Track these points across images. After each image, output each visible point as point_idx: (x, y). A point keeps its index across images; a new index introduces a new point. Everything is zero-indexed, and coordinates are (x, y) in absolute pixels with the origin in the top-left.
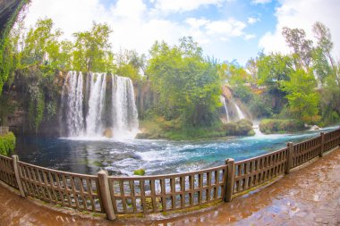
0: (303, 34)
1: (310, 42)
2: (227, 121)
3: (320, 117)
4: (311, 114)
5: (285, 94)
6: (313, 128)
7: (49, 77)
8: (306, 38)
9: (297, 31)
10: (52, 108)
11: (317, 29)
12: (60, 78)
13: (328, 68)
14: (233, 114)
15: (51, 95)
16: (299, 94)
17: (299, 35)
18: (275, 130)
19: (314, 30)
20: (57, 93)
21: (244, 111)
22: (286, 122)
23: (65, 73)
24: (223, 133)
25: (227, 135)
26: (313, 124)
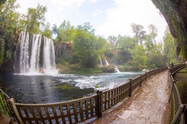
0: (142, 27)
1: (145, 32)
2: (101, 66)
3: (146, 66)
4: (143, 64)
5: (131, 55)
6: (144, 70)
7: (10, 33)
8: (143, 30)
9: (139, 26)
10: (9, 54)
11: (151, 27)
12: (16, 35)
13: (152, 45)
14: (104, 63)
15: (9, 45)
16: (138, 56)
17: (140, 28)
18: (126, 70)
19: (149, 27)
20: (12, 44)
21: (109, 62)
22: (131, 67)
23: (19, 32)
24: (102, 71)
25: (103, 72)
26: (143, 69)
